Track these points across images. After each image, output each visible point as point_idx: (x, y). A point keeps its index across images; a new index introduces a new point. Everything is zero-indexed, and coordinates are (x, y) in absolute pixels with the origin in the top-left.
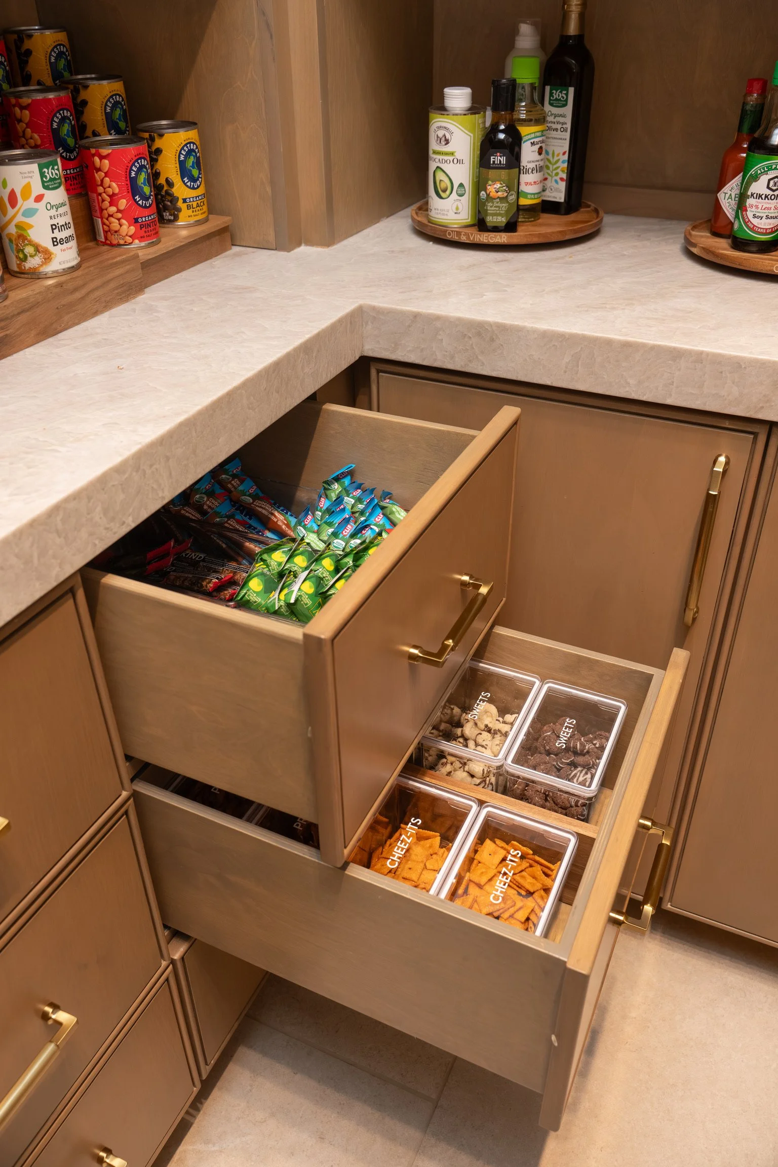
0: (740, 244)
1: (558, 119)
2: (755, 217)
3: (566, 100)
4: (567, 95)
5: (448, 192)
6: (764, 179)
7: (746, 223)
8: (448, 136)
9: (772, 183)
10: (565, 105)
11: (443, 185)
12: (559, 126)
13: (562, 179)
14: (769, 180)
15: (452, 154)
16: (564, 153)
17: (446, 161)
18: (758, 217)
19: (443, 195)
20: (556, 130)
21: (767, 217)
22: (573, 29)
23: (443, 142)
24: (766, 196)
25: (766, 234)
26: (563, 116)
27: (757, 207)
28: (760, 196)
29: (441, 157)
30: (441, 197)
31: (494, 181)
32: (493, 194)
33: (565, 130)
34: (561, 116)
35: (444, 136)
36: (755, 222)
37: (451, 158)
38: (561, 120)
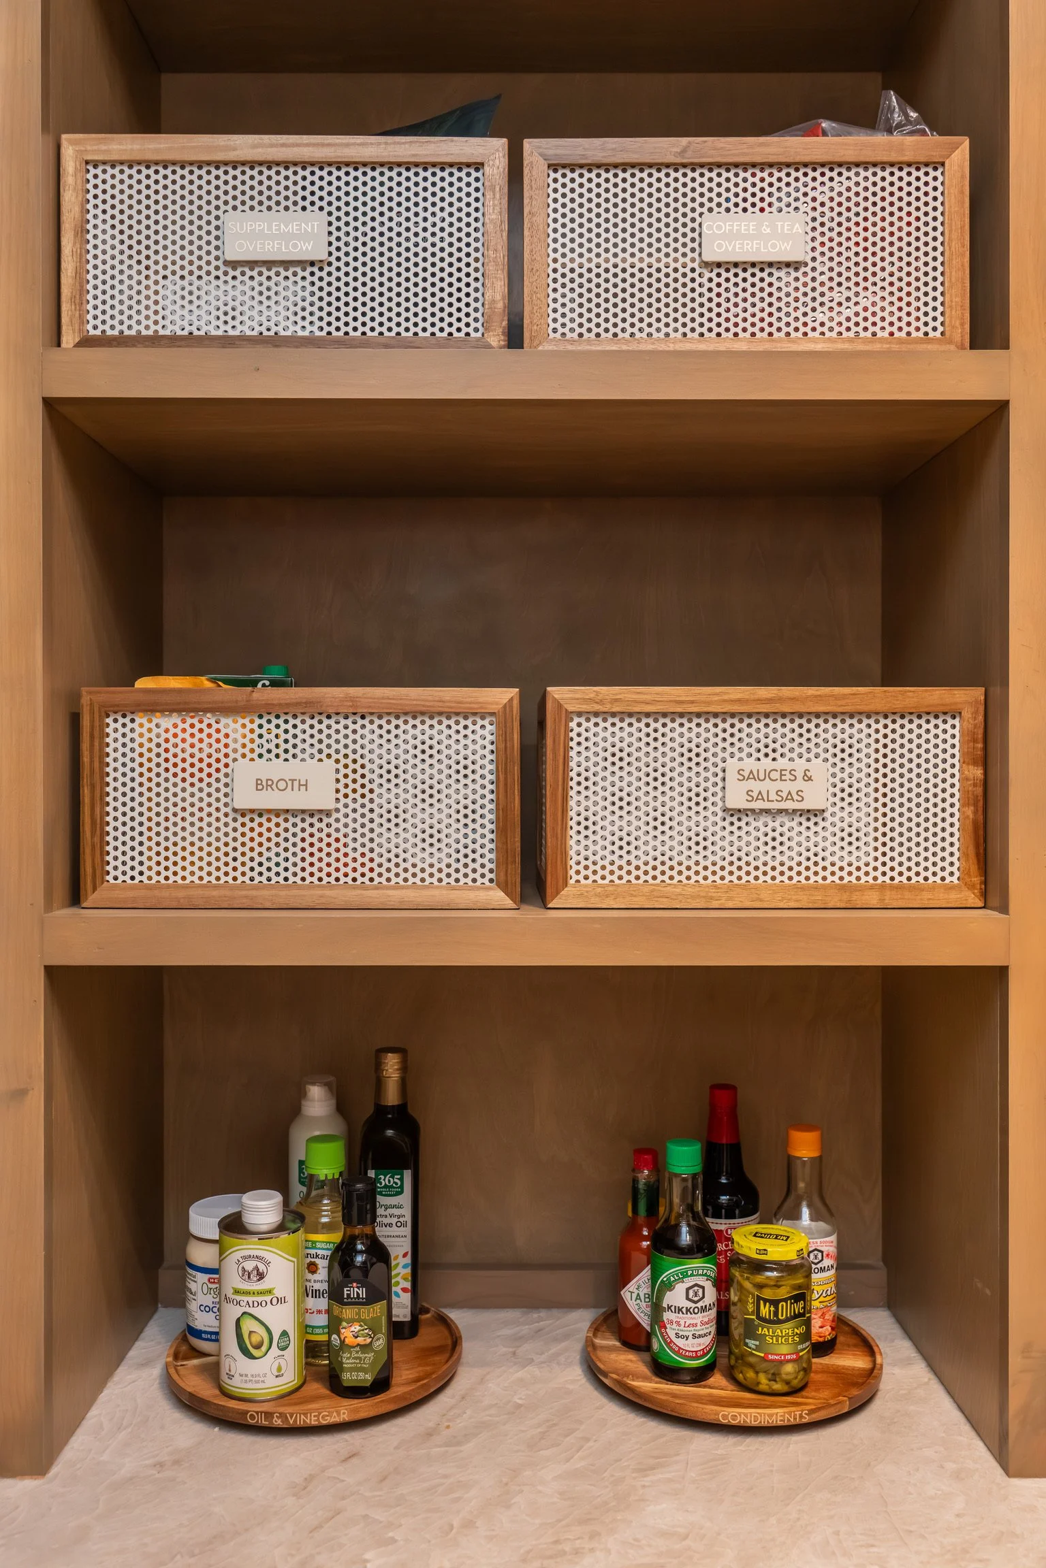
0: (664, 1371)
1: (390, 1211)
2: (677, 1336)
3: (402, 1187)
4: (401, 1179)
5: (264, 1348)
6: (680, 1288)
7: (668, 1344)
8: (262, 1267)
9: (691, 1293)
10: (401, 1192)
11: (255, 1339)
12: (394, 1220)
13: (404, 1290)
14: (688, 1290)
15: (270, 1292)
16: (405, 1255)
17: (260, 1304)
18: (682, 1337)
19: (255, 1352)
20: (390, 1225)
21: (694, 1336)
22: (392, 1097)
23: (254, 1277)
24: (688, 1310)
25: (697, 1358)
26: (400, 1207)
27: (678, 1323)
28: (680, 1310)
29: (251, 1299)
30: (252, 1357)
31: (351, 1322)
32: (350, 1340)
33: (404, 1225)
34: (394, 1206)
35: (257, 1268)
36: (680, 1343)
37: (268, 1298)
38: (396, 1212)
